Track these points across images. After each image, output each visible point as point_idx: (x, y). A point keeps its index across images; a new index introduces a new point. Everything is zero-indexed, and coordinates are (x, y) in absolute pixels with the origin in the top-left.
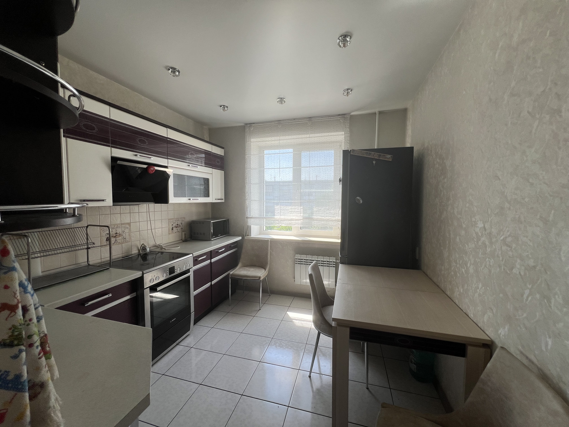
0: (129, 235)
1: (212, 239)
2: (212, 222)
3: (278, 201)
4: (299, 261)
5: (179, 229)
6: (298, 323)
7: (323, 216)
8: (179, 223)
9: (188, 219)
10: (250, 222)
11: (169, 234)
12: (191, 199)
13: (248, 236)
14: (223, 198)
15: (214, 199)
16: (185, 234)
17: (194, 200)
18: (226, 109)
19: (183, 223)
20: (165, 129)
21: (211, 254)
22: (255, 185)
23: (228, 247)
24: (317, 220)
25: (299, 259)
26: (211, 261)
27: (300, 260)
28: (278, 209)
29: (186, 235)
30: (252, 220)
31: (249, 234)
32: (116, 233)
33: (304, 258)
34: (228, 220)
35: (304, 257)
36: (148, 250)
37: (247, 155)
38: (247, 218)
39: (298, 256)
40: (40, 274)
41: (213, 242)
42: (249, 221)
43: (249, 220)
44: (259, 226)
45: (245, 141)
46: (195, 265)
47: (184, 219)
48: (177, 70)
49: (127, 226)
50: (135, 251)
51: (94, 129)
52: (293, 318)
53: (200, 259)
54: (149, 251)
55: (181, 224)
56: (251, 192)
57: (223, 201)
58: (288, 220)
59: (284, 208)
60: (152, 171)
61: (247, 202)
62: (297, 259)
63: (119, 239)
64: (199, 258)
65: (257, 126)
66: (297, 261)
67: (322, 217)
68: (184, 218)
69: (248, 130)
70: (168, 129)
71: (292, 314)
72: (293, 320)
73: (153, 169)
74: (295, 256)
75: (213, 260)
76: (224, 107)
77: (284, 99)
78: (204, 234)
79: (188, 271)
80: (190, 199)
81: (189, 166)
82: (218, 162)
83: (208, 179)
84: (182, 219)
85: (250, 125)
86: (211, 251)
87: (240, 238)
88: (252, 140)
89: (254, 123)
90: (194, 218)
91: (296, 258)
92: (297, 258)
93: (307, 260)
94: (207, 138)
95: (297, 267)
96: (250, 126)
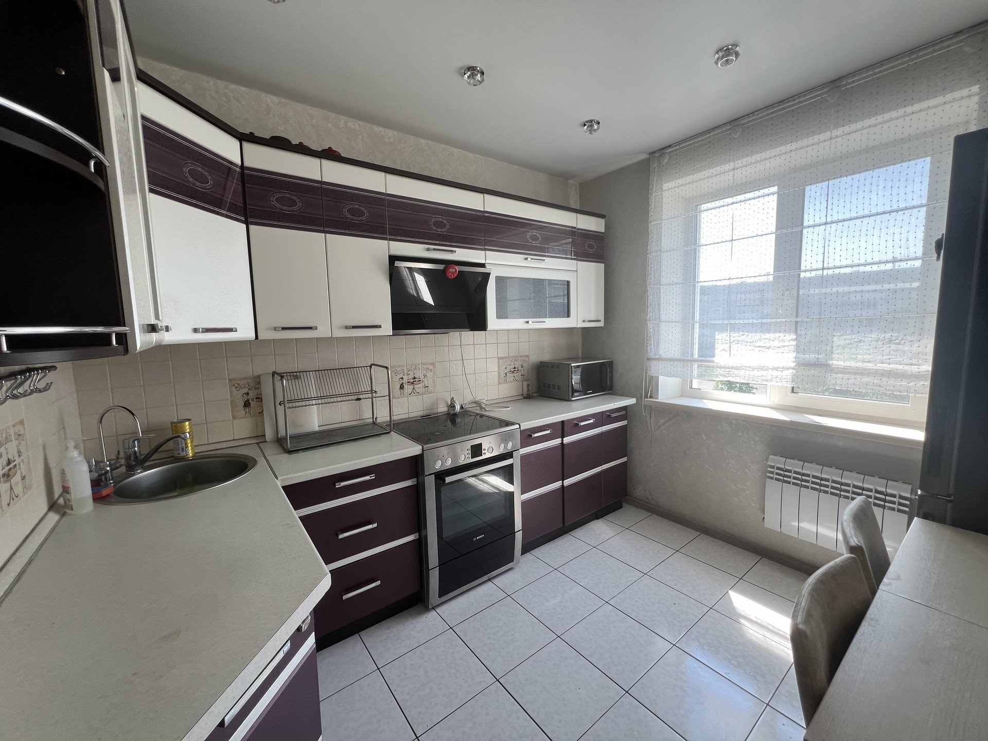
0: (434, 382)
1: (573, 399)
2: (573, 365)
3: (726, 322)
4: (777, 474)
5: (518, 375)
6: (752, 632)
7: (869, 362)
8: (518, 365)
9: (535, 358)
10: (655, 368)
11: (499, 383)
12: (530, 322)
13: (651, 397)
14: (602, 318)
15: (580, 321)
16: (528, 385)
17: (534, 324)
18: (596, 127)
19: (525, 365)
20: (481, 195)
21: (563, 428)
22: (668, 286)
23: (603, 418)
24: (845, 371)
25: (778, 468)
26: (562, 440)
27: (782, 472)
28: (724, 341)
29: (530, 387)
30: (661, 365)
31: (654, 393)
32: (415, 378)
33: (795, 469)
34: (611, 364)
35: (794, 465)
36: (458, 408)
37: (653, 223)
38: (648, 359)
39: (777, 461)
40: (317, 429)
41: (574, 404)
42: (653, 367)
43: (653, 364)
44: (679, 380)
45: (650, 192)
46: (523, 446)
47: (526, 359)
48: (478, 69)
49: (431, 367)
50: (442, 408)
51: (362, 214)
52: (743, 613)
53: (536, 435)
54: (458, 411)
55: (522, 366)
56: (659, 304)
57: (601, 324)
58: (750, 367)
59: (741, 338)
60: (453, 273)
61: (650, 326)
62: (773, 467)
63: (419, 387)
64: (534, 433)
65: (676, 150)
66: (772, 473)
67: (865, 365)
68: (528, 356)
69: (656, 164)
70: (486, 195)
71: (741, 602)
72: (743, 621)
73: (454, 270)
74: (767, 460)
75: (567, 440)
76: (590, 124)
77: (737, 46)
78: (559, 387)
79: (509, 455)
80: (527, 322)
81: (526, 259)
82: (590, 246)
83: (568, 282)
84: (522, 358)
85: (661, 153)
86: (563, 422)
87: (632, 401)
88: (666, 186)
89: (670, 146)
90: (547, 357)
91: (770, 464)
92: (773, 464)
93: (803, 475)
94: (574, 203)
95: (773, 488)
96: (659, 156)
